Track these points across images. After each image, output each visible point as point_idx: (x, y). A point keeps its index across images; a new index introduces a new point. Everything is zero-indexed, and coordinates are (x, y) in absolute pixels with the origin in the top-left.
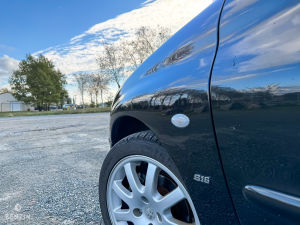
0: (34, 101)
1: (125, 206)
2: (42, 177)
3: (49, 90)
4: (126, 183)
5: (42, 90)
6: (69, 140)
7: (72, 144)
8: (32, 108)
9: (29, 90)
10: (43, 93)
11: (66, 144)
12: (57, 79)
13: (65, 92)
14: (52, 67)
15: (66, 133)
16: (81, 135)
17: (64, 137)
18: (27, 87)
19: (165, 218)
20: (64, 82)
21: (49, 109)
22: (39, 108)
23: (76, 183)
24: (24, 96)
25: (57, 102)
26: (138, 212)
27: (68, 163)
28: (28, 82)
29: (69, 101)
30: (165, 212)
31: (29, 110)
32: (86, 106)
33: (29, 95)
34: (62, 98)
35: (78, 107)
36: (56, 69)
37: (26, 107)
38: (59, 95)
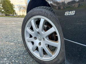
0: (4, 13)
1: (31, 36)
2: (5, 32)
3: (9, 9)
4: (32, 28)
5: (7, 9)
6: (15, 23)
7: (16, 24)
8: (4, 15)
9: (3, 9)
10: (7, 10)
11: (14, 24)
12: (11, 6)
13: (15, 11)
14: (10, 2)
16: (19, 22)
17: (13, 22)
18: (2, 8)
19: (46, 39)
20: (14, 7)
21: (9, 15)
22: (6, 15)
23: (16, 34)
24: (1, 11)
25: (12, 13)
26: (35, 38)
27: (14, 29)
28: (2, 6)
29: (16, 14)
30: (46, 37)
31: (3, 15)
32: (21, 16)
33: (3, 10)
34: (13, 12)
35: (19, 16)
37: (2, 14)
38: (12, 11)
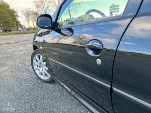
0: (1, 27)
8: (1, 31)
10: (6, 22)
15: (22, 45)
17: (21, 47)
20: (17, 16)
25: (14, 27)
35: (27, 30)
36: (11, 8)
38: (15, 23)
